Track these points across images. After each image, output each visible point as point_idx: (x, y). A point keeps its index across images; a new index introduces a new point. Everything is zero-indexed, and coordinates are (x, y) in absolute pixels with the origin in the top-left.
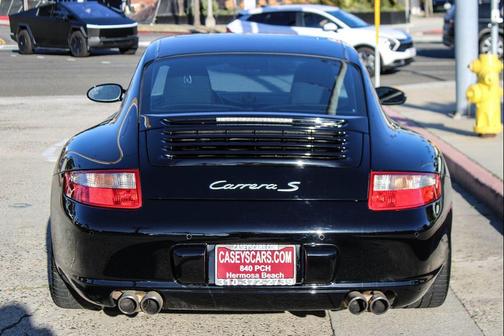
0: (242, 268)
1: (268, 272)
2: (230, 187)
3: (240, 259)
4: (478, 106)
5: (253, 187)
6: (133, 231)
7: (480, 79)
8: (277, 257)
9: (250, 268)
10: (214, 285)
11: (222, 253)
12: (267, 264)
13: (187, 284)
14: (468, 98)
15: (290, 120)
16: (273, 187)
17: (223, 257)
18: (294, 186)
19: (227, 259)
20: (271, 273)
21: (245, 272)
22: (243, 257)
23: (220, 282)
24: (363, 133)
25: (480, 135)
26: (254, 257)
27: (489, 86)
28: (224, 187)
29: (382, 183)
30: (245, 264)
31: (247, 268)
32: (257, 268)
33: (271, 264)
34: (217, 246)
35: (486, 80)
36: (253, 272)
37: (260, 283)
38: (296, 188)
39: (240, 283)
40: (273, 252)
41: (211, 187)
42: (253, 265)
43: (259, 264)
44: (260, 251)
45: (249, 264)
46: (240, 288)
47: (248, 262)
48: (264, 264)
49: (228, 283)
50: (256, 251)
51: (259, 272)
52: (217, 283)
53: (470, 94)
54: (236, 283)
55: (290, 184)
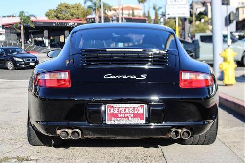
0: (119, 116)
1: (132, 117)
2: (114, 77)
3: (118, 111)
4: (225, 72)
5: (124, 77)
6: (67, 98)
7: (225, 60)
8: (136, 110)
9: (123, 116)
10: (106, 124)
11: (110, 108)
12: (132, 114)
13: (92, 123)
14: (220, 68)
15: (142, 50)
16: (134, 77)
17: (110, 110)
18: (144, 76)
19: (112, 111)
20: (133, 118)
21: (121, 117)
22: (120, 110)
23: (109, 122)
24: (176, 56)
25: (226, 85)
26: (125, 110)
27: (229, 63)
28: (111, 77)
29: (186, 76)
30: (121, 114)
31: (122, 116)
32: (126, 115)
33: (133, 113)
34: (107, 105)
35: (228, 60)
36: (125, 117)
37: (128, 122)
38: (145, 77)
39: (118, 123)
40: (134, 108)
41: (104, 77)
42: (125, 114)
43: (127, 113)
44: (128, 107)
45: (122, 114)
46: (118, 125)
47: (122, 112)
48: (130, 113)
49: (113, 122)
50: (126, 107)
51: (128, 117)
52: (107, 123)
53: (221, 67)
54: (117, 122)
55: (142, 76)
